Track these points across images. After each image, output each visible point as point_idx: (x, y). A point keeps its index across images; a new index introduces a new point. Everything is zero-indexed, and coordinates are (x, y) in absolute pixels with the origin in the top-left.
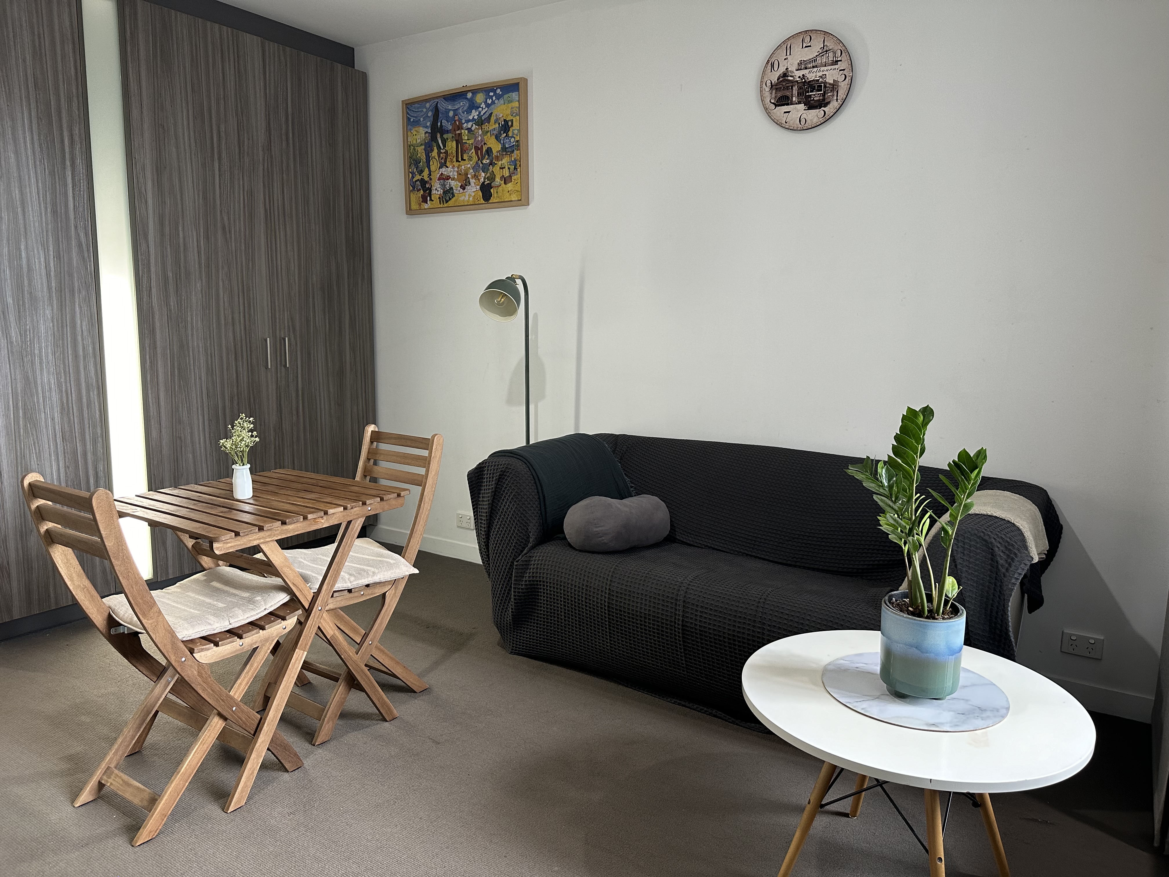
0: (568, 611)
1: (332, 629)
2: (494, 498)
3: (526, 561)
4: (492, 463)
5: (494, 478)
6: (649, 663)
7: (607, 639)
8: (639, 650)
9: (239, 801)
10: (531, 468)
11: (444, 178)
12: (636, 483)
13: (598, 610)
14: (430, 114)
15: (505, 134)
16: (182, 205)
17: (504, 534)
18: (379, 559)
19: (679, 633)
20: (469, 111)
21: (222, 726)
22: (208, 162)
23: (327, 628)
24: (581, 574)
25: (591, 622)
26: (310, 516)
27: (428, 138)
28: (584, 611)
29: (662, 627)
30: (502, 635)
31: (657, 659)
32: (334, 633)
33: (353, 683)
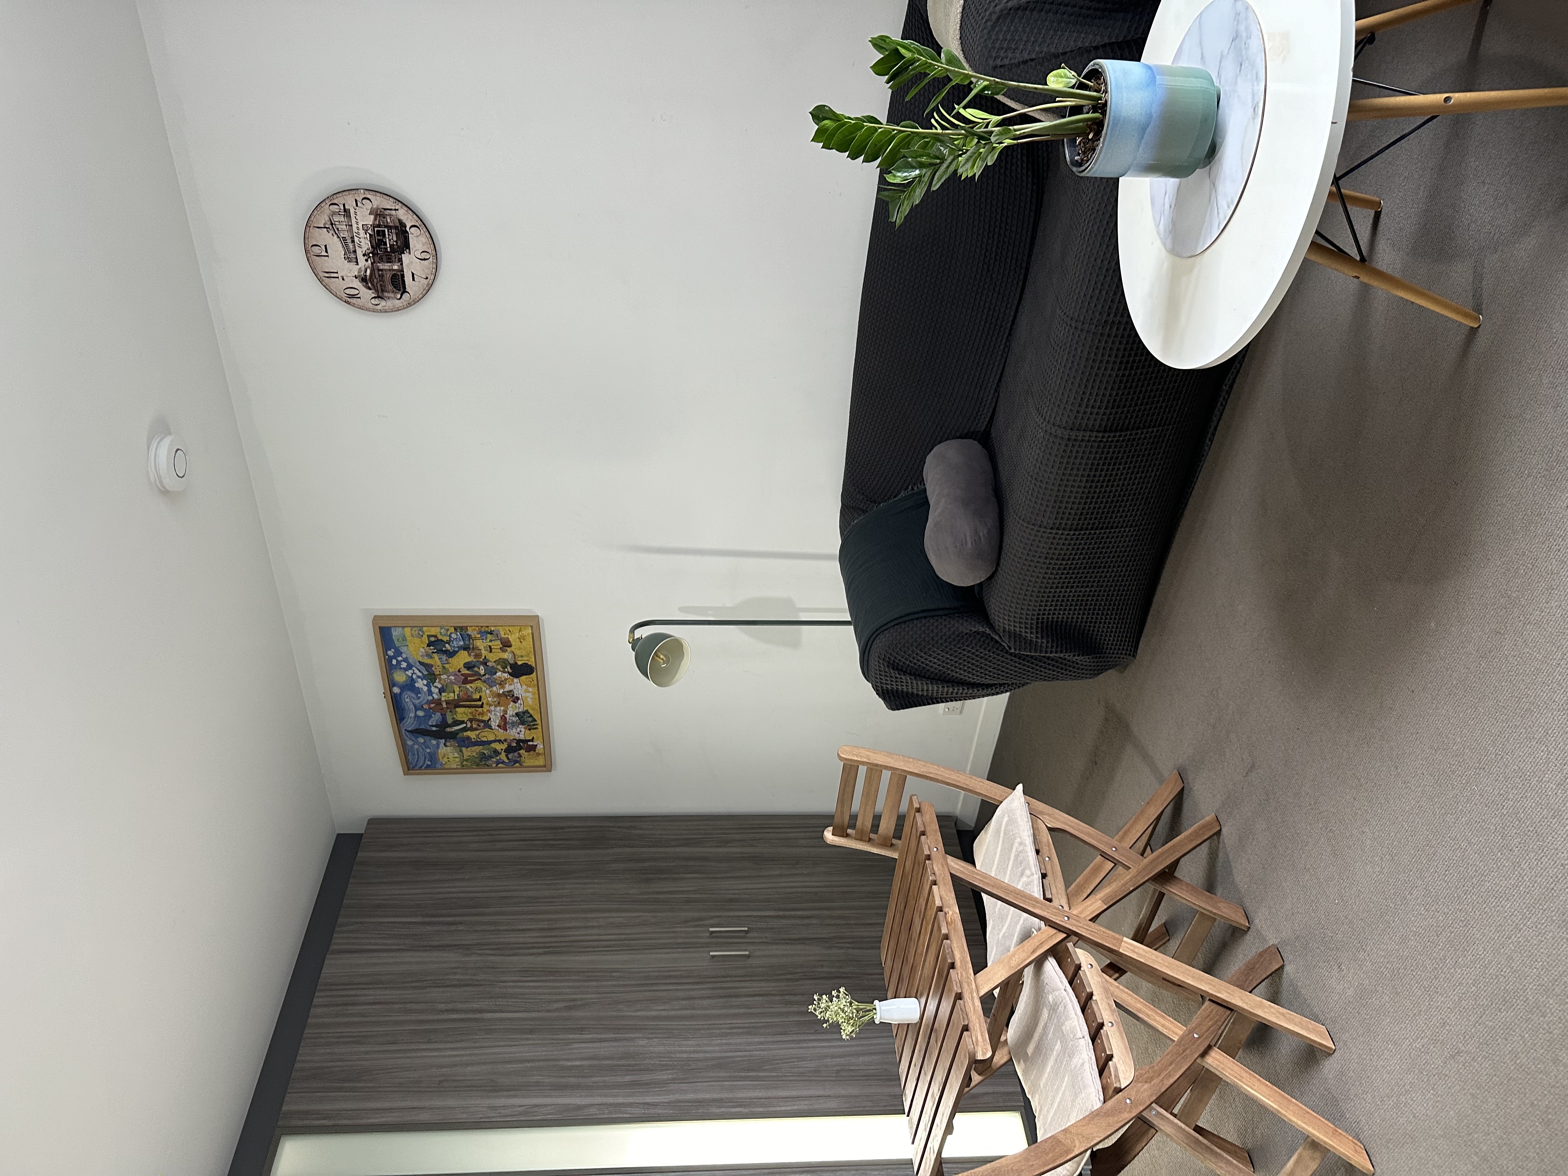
0: (1079, 582)
1: (1095, 902)
2: (924, 677)
3: (1010, 637)
4: (877, 678)
5: (897, 675)
6: (1155, 476)
7: (1120, 532)
8: (1137, 489)
9: (1320, 1034)
10: (885, 627)
11: (504, 724)
12: (907, 482)
13: (1080, 544)
14: (421, 740)
15: (447, 645)
16: (540, 1060)
17: (973, 664)
18: (1002, 835)
19: (1114, 436)
20: (417, 691)
21: (1217, 1052)
22: (485, 1026)
23: (1091, 909)
24: (1030, 566)
25: (1096, 553)
26: (944, 931)
27: (453, 743)
28: (1080, 562)
29: (1106, 458)
30: (1110, 668)
31: (1150, 466)
32: (1100, 899)
33: (1167, 875)
